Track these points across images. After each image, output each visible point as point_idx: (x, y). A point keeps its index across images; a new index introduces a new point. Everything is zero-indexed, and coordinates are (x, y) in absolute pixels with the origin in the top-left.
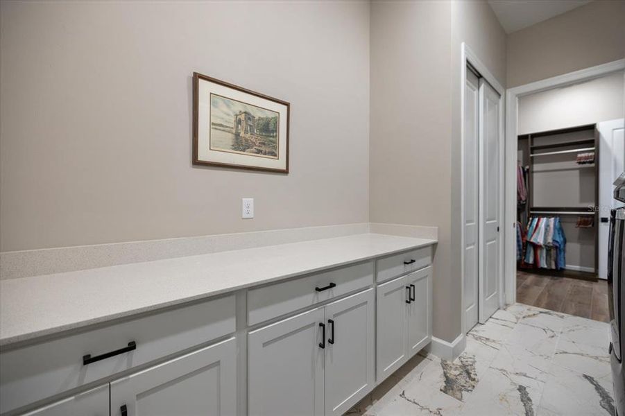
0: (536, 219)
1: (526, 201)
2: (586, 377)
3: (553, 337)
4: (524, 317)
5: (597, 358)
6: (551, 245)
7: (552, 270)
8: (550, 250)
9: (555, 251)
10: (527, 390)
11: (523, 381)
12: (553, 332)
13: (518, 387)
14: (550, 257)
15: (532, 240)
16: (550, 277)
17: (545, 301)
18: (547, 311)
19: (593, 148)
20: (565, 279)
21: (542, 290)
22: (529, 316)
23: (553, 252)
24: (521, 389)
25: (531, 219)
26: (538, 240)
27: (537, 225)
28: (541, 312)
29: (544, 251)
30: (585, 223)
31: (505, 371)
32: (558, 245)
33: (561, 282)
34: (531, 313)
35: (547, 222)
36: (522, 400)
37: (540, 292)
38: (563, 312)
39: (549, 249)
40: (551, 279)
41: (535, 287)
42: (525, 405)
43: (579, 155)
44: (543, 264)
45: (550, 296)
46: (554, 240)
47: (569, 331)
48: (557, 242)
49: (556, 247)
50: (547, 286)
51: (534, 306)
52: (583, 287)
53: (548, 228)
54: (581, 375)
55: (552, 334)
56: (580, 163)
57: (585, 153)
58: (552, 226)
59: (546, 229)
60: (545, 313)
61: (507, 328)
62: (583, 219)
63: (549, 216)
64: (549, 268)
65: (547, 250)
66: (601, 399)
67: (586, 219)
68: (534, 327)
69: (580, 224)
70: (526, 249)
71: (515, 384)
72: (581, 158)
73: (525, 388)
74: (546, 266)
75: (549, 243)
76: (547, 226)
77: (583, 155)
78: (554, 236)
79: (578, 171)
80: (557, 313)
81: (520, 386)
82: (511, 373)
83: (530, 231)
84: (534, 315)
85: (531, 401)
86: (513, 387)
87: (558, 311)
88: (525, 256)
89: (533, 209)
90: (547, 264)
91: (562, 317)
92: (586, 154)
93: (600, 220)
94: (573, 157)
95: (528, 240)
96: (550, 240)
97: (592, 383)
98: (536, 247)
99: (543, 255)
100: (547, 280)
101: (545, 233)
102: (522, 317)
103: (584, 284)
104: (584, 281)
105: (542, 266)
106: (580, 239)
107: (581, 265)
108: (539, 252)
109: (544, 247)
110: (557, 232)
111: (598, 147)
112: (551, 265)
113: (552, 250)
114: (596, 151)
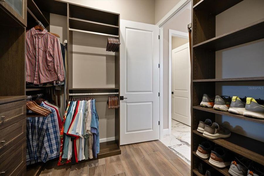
0: (75, 103)
1: (64, 81)
6: (89, 133)
8: (88, 138)
15: (71, 132)
19: (117, 36)
23: (91, 139)
25: (69, 102)
27: (76, 111)
29: (83, 141)
30: (114, 103)
32: (96, 132)
35: (85, 105)
44: (82, 157)
46: (92, 128)
48: (95, 129)
49: (94, 134)
57: (113, 38)
58: (89, 110)
59: (85, 114)
62: (112, 98)
63: (86, 98)
64: (87, 159)
65: (85, 139)
67: (114, 99)
69: (111, 103)
70: (63, 143)
74: (84, 158)
75: (87, 131)
76: (86, 110)
78: (92, 122)
83: (69, 119)
88: (62, 150)
89: (72, 91)
90: (85, 154)
92: (114, 40)
95: (66, 132)
96: (88, 127)
98: (74, 138)
99: (81, 144)
101: (84, 120)
107: (107, 137)
108: (78, 142)
109: (82, 137)
110: (94, 117)
111: (119, 36)
112: (89, 155)
113: (90, 137)
114: (118, 38)
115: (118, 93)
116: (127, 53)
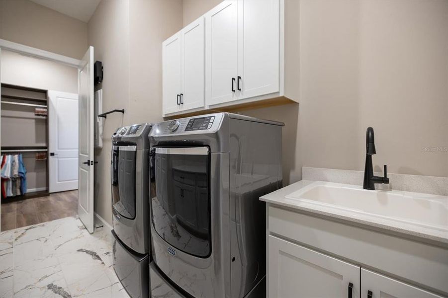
2: (78, 251)
3: (46, 241)
4: (16, 240)
5: (77, 238)
6: (17, 176)
7: (17, 196)
8: (16, 181)
9: (20, 181)
10: (54, 284)
11: (47, 281)
12: (44, 238)
13: (47, 287)
14: (16, 186)
16: (16, 203)
17: (24, 221)
18: (31, 226)
19: (46, 106)
20: (28, 200)
21: (16, 215)
22: (19, 237)
23: (18, 182)
24: (50, 287)
26: (5, 175)
28: (27, 230)
29: (11, 183)
30: (42, 157)
31: (29, 286)
32: (23, 175)
33: (26, 203)
34: (20, 234)
35: (12, 158)
36: (56, 293)
37: (16, 216)
38: (42, 222)
39: (14, 180)
40: (17, 204)
41: (9, 214)
42: (59, 294)
43: (37, 109)
44: (10, 193)
45: (25, 215)
46: (20, 172)
47: (54, 232)
48: (23, 173)
49: (21, 178)
50: (17, 209)
51: (19, 227)
52: (43, 201)
53: (14, 163)
54: (76, 252)
55: (45, 239)
56: (36, 115)
57: (40, 108)
58: (17, 161)
59: (12, 165)
60: (30, 228)
61: (8, 255)
62: (40, 154)
63: (13, 154)
64: (15, 196)
65: (13, 181)
66: (91, 256)
67: (42, 154)
68: (28, 242)
69: (39, 157)
71: (44, 287)
72: (38, 112)
73: (52, 284)
74: (12, 195)
75: (15, 175)
76: (13, 162)
77: (39, 110)
78: (19, 169)
79: (34, 121)
80: (38, 224)
81: (48, 286)
82: (35, 284)
84: (23, 234)
85: (61, 288)
86: (44, 290)
87: (37, 223)
90: (12, 192)
91: (43, 226)
92: (42, 110)
93: (50, 154)
94: (32, 109)
96: (16, 173)
97: (83, 252)
99: (9, 186)
100: (14, 206)
101: (11, 168)
102: (13, 240)
103: (42, 199)
104: (42, 198)
105: (9, 195)
106: (36, 169)
107: (37, 187)
108: (5, 184)
109: (10, 179)
110: (22, 166)
111: (48, 106)
112: (16, 192)
113: (17, 180)
114: (47, 108)
115: (46, 150)
116: (58, 119)
